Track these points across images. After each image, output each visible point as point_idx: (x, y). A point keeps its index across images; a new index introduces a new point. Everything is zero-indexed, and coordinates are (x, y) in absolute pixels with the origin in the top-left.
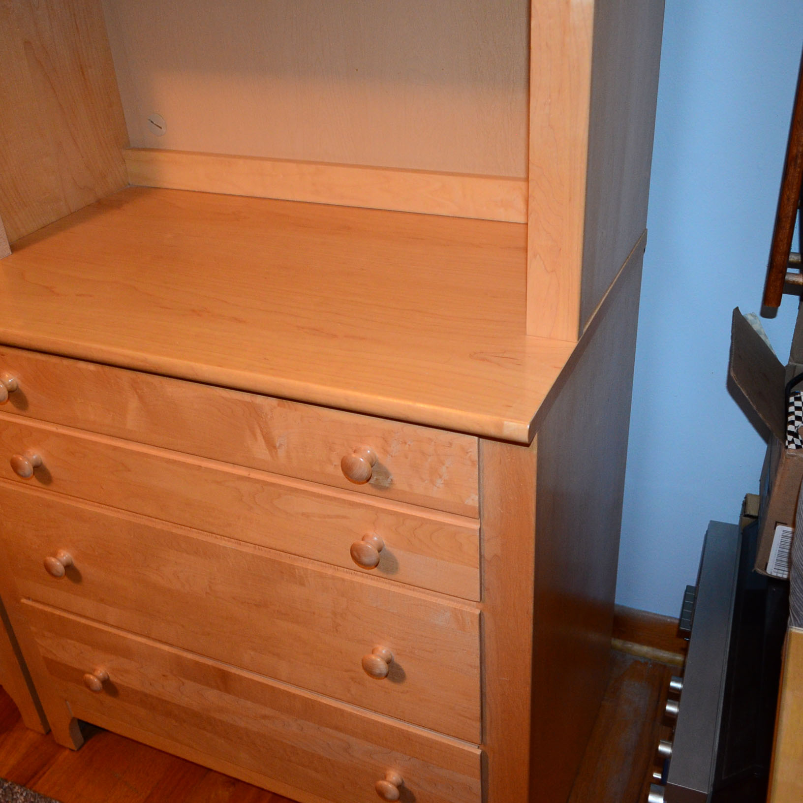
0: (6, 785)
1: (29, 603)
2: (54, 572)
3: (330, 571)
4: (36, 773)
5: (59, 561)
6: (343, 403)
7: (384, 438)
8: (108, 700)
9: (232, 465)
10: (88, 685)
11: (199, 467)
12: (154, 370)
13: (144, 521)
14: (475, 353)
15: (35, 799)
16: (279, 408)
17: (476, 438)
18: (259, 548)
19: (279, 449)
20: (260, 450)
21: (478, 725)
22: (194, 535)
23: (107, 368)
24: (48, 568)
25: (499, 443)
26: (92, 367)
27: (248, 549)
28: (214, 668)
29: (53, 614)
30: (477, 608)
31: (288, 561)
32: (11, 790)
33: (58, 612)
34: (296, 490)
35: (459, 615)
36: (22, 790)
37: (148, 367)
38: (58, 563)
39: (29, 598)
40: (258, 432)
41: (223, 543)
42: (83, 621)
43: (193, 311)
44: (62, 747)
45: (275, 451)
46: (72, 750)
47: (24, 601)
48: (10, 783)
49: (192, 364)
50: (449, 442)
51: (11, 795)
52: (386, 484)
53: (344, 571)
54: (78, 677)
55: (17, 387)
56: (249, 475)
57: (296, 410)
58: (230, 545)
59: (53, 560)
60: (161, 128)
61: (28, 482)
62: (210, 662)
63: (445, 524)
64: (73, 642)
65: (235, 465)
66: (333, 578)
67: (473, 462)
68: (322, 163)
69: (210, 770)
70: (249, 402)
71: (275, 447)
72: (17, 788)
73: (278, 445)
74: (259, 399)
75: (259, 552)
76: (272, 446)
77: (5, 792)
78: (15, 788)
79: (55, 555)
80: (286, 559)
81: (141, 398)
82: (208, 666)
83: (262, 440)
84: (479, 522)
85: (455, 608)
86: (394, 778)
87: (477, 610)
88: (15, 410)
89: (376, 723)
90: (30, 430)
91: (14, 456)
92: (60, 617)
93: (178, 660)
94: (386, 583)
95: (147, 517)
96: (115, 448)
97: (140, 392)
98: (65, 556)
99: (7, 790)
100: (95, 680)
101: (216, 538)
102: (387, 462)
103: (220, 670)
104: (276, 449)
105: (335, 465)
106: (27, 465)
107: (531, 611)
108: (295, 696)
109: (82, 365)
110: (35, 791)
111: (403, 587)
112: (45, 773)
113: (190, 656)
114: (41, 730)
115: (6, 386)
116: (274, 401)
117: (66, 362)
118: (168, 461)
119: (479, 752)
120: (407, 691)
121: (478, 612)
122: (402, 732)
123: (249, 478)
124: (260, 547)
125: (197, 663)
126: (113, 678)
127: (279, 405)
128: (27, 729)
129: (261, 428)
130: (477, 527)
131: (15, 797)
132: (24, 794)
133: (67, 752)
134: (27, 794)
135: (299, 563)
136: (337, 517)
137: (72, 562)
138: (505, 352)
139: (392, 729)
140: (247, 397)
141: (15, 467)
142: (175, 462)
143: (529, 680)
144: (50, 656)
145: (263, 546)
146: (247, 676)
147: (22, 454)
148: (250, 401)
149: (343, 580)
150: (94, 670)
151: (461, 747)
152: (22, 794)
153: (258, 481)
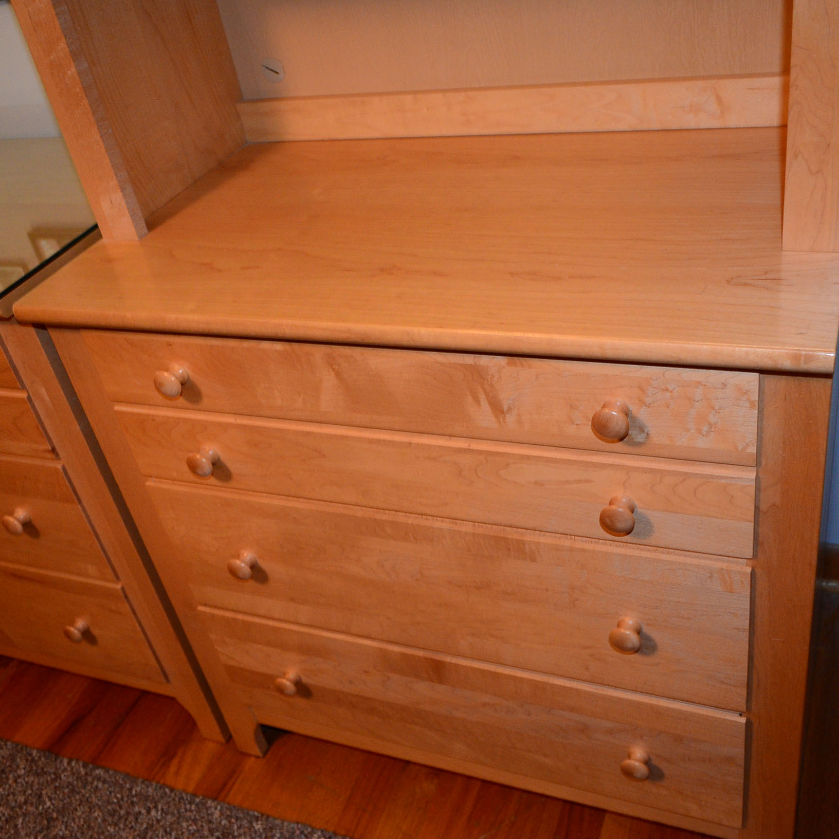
0: (197, 800)
1: (207, 610)
2: (240, 575)
3: (567, 543)
4: (225, 785)
5: (243, 561)
6: (597, 352)
7: (640, 388)
8: (301, 702)
9: (448, 437)
10: (281, 690)
11: (410, 444)
12: (359, 340)
13: (340, 509)
14: (732, 279)
15: (231, 812)
16: (508, 367)
17: (757, 375)
18: (479, 526)
19: (508, 414)
20: (483, 416)
21: (744, 692)
22: (401, 518)
23: (296, 346)
24: (233, 572)
25: (784, 377)
26: (279, 346)
27: (467, 528)
28: (426, 659)
29: (235, 620)
30: (747, 565)
31: (515, 537)
32: (204, 804)
33: (240, 617)
34: (528, 457)
35: (726, 576)
36: (216, 803)
37: (353, 338)
38: (242, 565)
39: (205, 605)
40: (482, 397)
41: (437, 524)
42: (271, 623)
43: (382, 270)
44: (246, 755)
45: (503, 416)
46: (257, 757)
47: (200, 608)
48: (201, 798)
49: (407, 328)
50: (723, 383)
51: (205, 811)
52: (640, 438)
53: (582, 541)
54: (267, 682)
55: (188, 379)
56: (469, 446)
57: (530, 367)
58: (446, 525)
59: (238, 562)
60: (278, 73)
61: (206, 482)
62: (421, 653)
63: (712, 477)
64: (259, 646)
65: (451, 437)
66: (571, 550)
67: (752, 403)
68: (471, 89)
69: (408, 762)
70: (471, 365)
71: (502, 412)
72: (209, 802)
73: (505, 408)
74: (484, 360)
75: (480, 530)
76: (498, 409)
77: (198, 808)
78: (207, 802)
79: (238, 556)
80: (513, 534)
81: (338, 375)
82: (419, 657)
83: (488, 406)
84: (755, 470)
85: (722, 569)
86: (639, 755)
87: (747, 567)
88: (187, 404)
89: (620, 700)
90: (205, 426)
91: (191, 455)
92: (244, 622)
93: (384, 654)
94: (633, 548)
95: (344, 505)
96: (308, 434)
97: (337, 368)
98: (248, 555)
99: (200, 806)
100: (287, 684)
101: (427, 519)
102: (642, 414)
103: (432, 660)
104: (504, 414)
105: (577, 424)
106: (205, 464)
107: (814, 563)
108: (522, 680)
109: (266, 345)
110: (229, 804)
111: (655, 551)
112: (234, 783)
113: (396, 649)
114: (220, 738)
115: (177, 378)
116: (503, 360)
117: (246, 344)
118: (371, 441)
119: (743, 720)
120: (658, 664)
121: (749, 570)
122: (652, 706)
123: (470, 449)
124: (480, 524)
125: (404, 655)
126: (305, 680)
127: (508, 364)
128: (205, 739)
129: (485, 391)
130: (753, 475)
131: (209, 812)
132: (219, 808)
133: (253, 759)
134: (222, 808)
135: (529, 537)
136: (579, 481)
137: (256, 561)
138: (766, 273)
139: (639, 705)
140: (469, 359)
141: (193, 467)
142: (378, 442)
143: (808, 638)
144: (231, 663)
145: (483, 523)
146: (464, 664)
147: (198, 451)
148: (473, 364)
149: (584, 550)
150: (284, 674)
151: (722, 717)
152: (216, 808)
153: (480, 452)
